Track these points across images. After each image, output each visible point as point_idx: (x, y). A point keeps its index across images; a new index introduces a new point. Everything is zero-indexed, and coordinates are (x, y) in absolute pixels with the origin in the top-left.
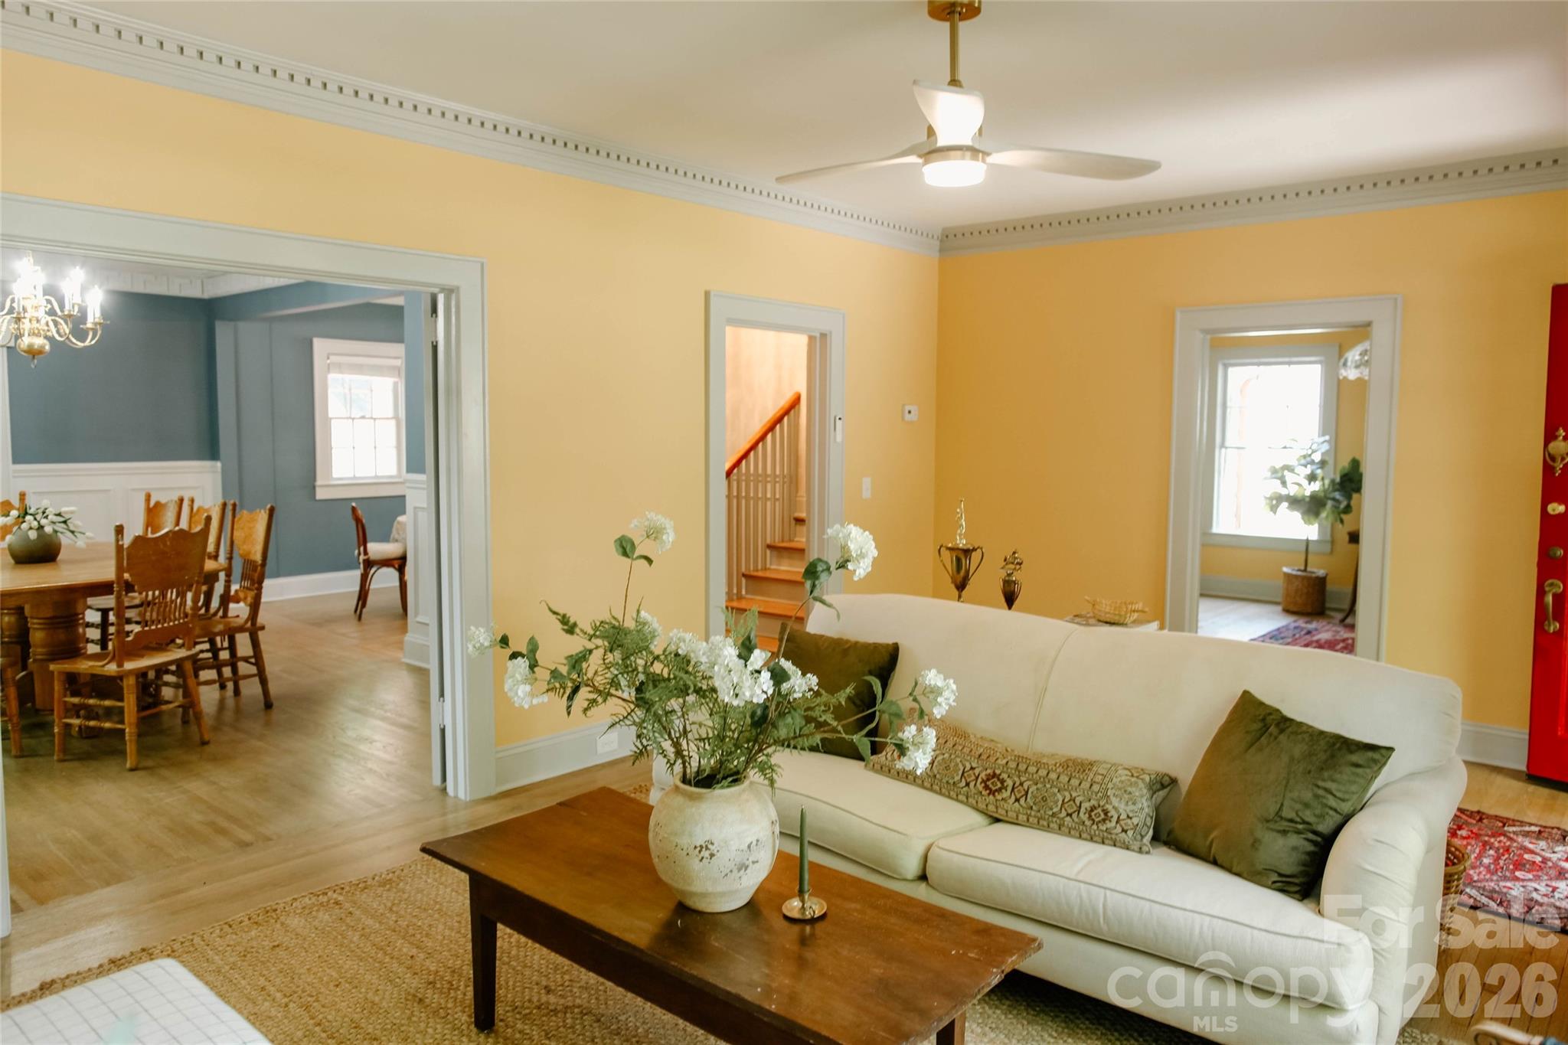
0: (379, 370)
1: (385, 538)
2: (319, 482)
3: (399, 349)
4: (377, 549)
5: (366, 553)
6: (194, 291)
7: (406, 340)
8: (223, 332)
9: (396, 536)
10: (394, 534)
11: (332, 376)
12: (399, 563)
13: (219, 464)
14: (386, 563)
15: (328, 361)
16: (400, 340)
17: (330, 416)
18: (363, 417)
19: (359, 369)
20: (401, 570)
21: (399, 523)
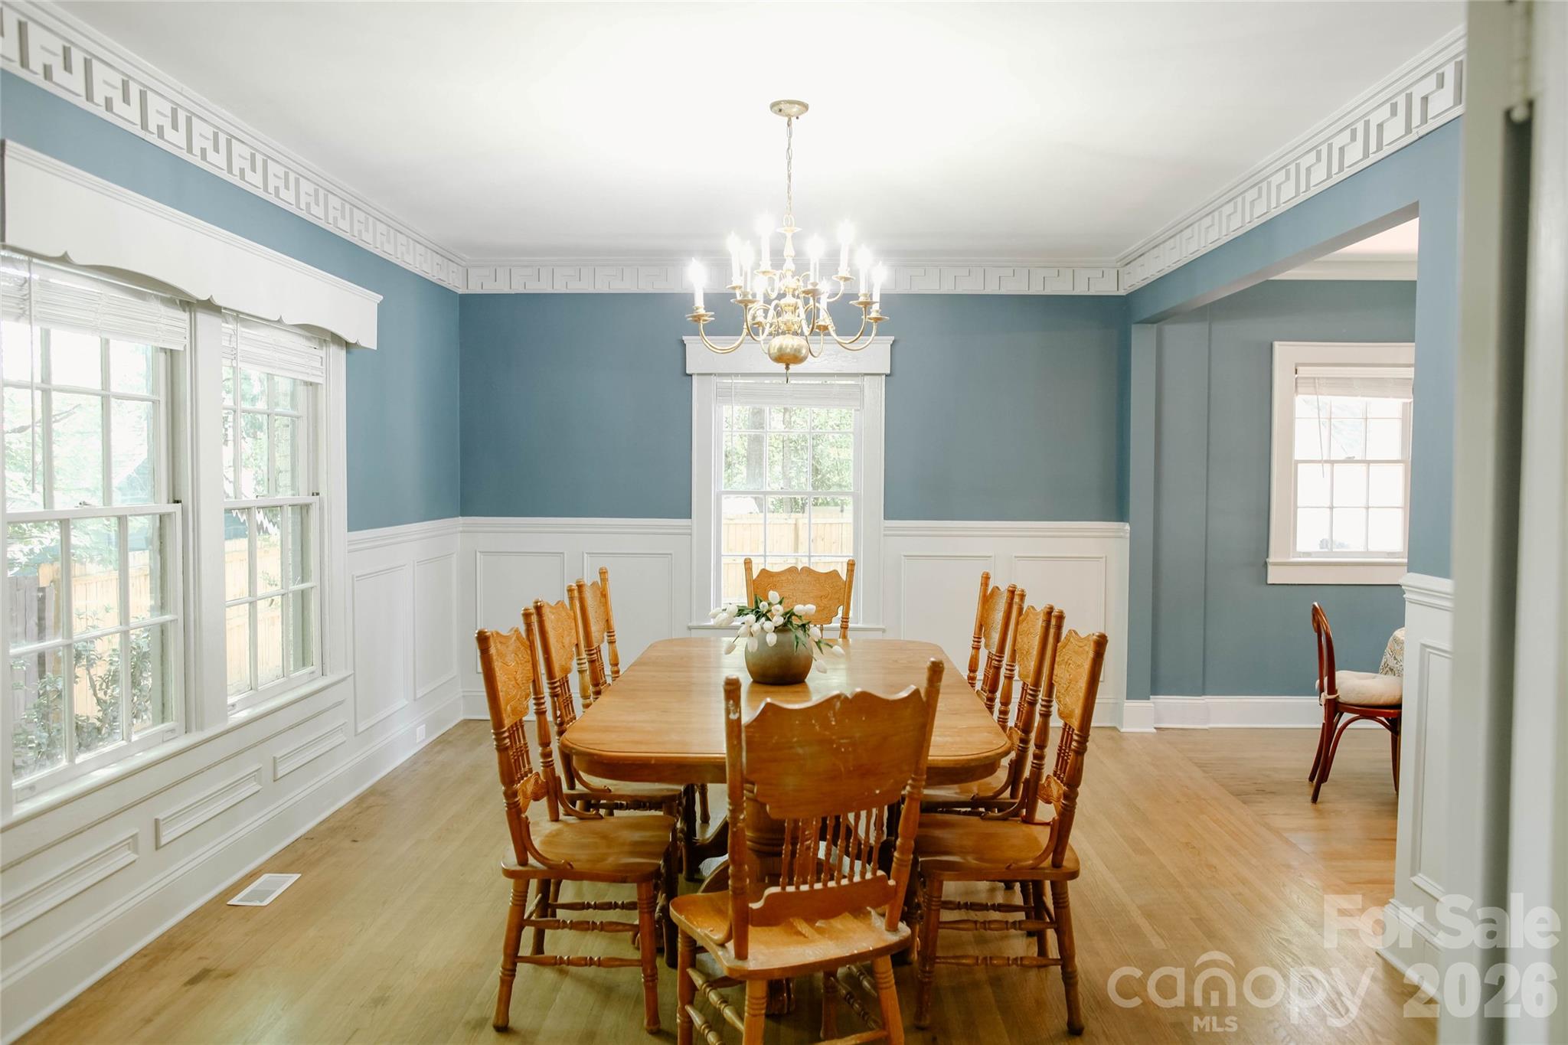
0: (1379, 387)
1: (1372, 664)
2: (1271, 559)
3: (1406, 352)
4: (1352, 683)
5: (1332, 689)
6: (1106, 287)
7: (1417, 338)
8: (1142, 341)
9: (1392, 663)
10: (1387, 658)
11: (1299, 400)
12: (1390, 714)
13: (1127, 527)
14: (1368, 711)
15: (1296, 376)
16: (1410, 338)
17: (1297, 456)
18: (1350, 460)
19: (1344, 386)
20: (1394, 726)
21: (1396, 640)
